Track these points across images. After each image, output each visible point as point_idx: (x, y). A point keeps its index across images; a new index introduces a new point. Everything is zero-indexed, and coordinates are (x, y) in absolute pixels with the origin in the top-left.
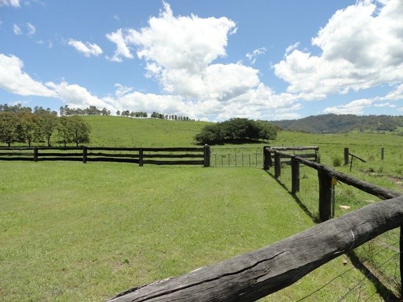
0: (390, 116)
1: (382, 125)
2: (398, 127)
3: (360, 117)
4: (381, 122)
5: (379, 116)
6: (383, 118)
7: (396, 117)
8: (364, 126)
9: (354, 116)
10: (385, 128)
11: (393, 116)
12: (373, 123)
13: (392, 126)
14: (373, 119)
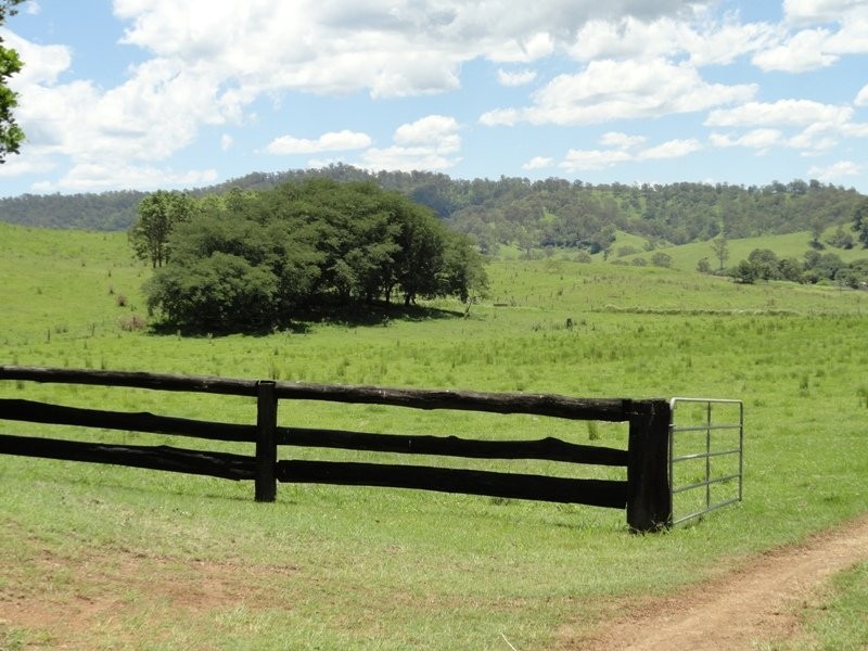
0: (578, 185)
1: (561, 222)
2: (619, 234)
3: (464, 187)
4: (553, 210)
5: (539, 186)
6: (556, 192)
7: (602, 188)
8: (492, 225)
9: (441, 181)
10: (571, 237)
11: (590, 187)
12: (526, 214)
13: (596, 229)
14: (517, 196)
